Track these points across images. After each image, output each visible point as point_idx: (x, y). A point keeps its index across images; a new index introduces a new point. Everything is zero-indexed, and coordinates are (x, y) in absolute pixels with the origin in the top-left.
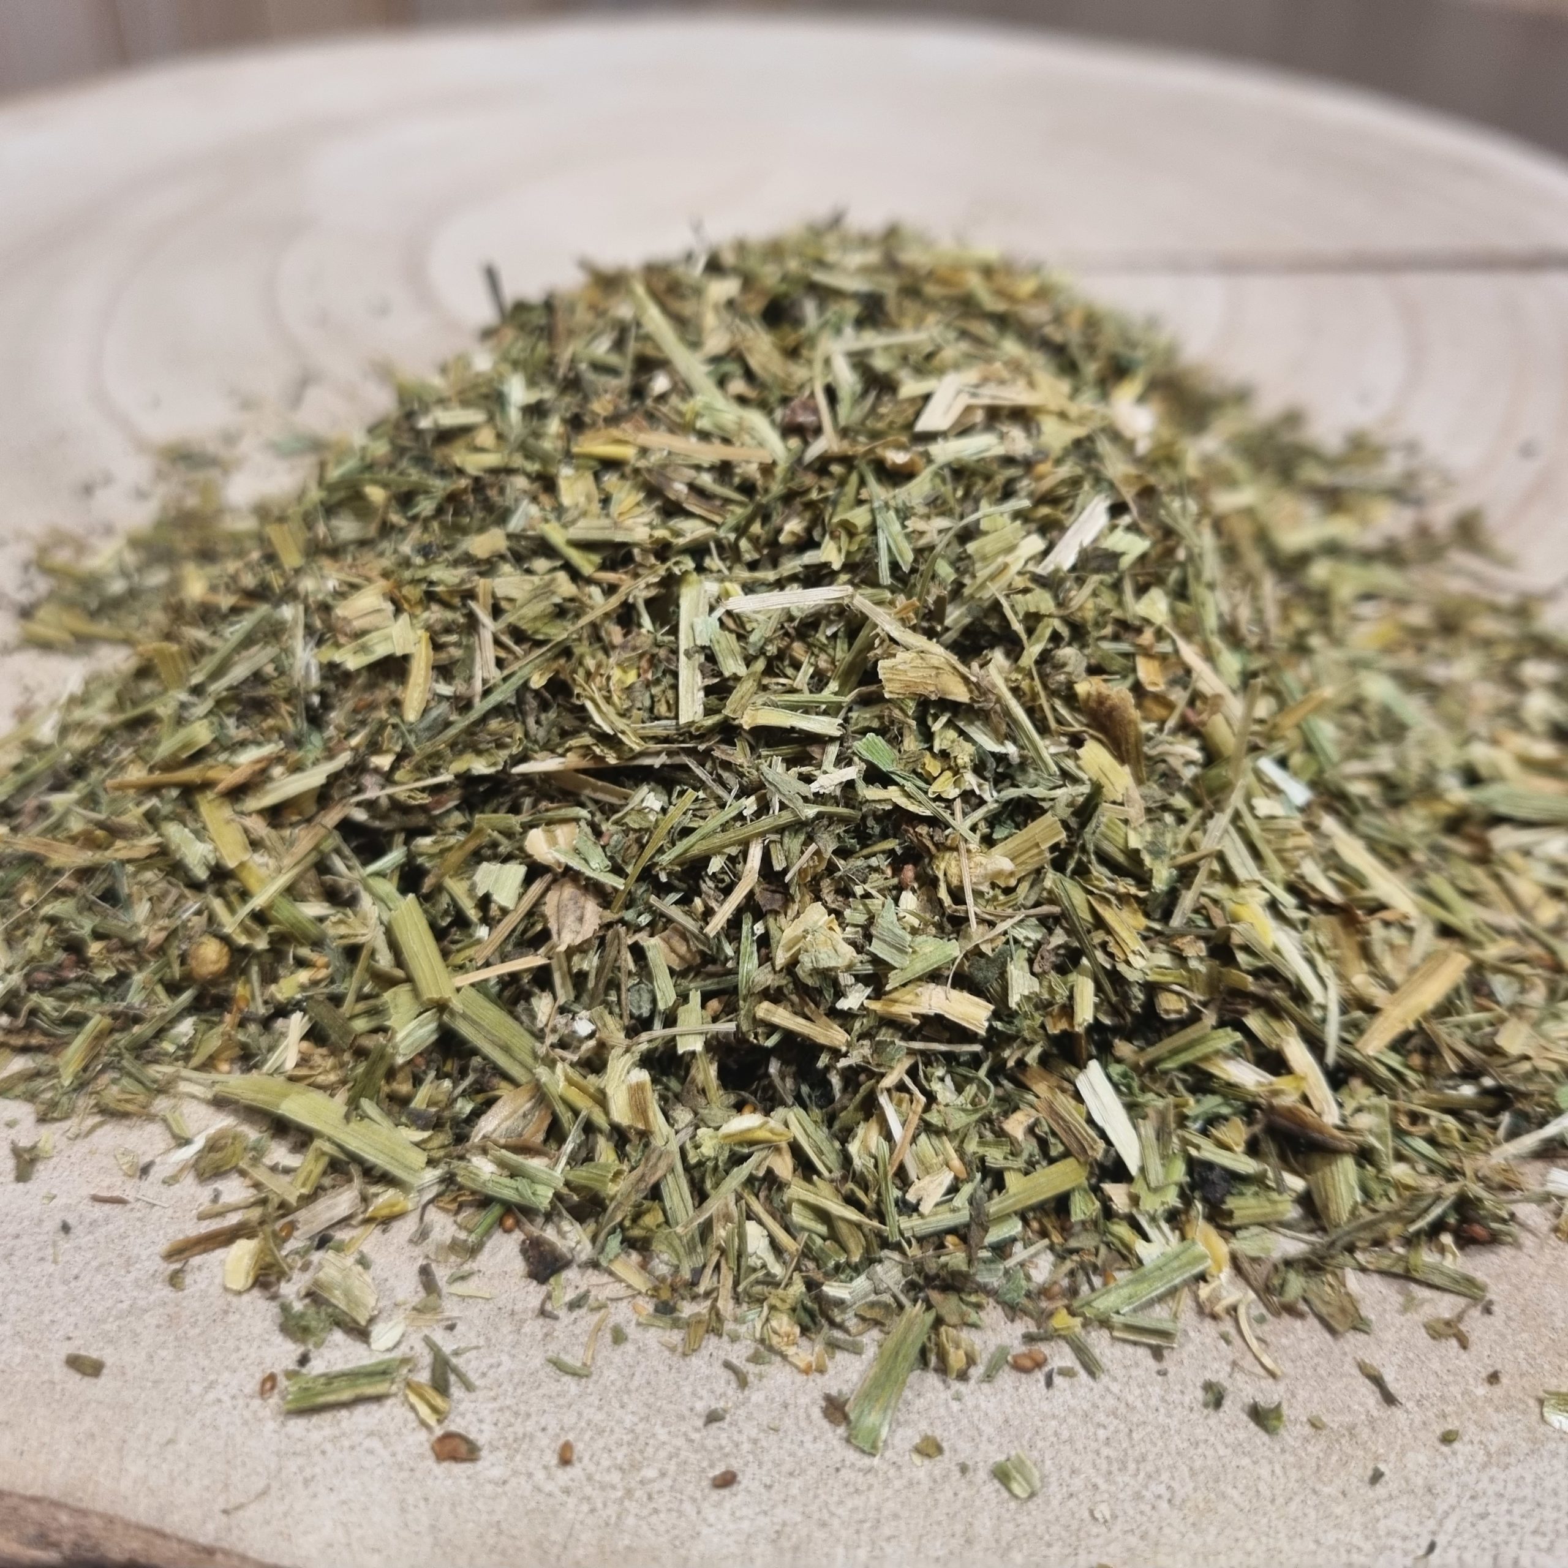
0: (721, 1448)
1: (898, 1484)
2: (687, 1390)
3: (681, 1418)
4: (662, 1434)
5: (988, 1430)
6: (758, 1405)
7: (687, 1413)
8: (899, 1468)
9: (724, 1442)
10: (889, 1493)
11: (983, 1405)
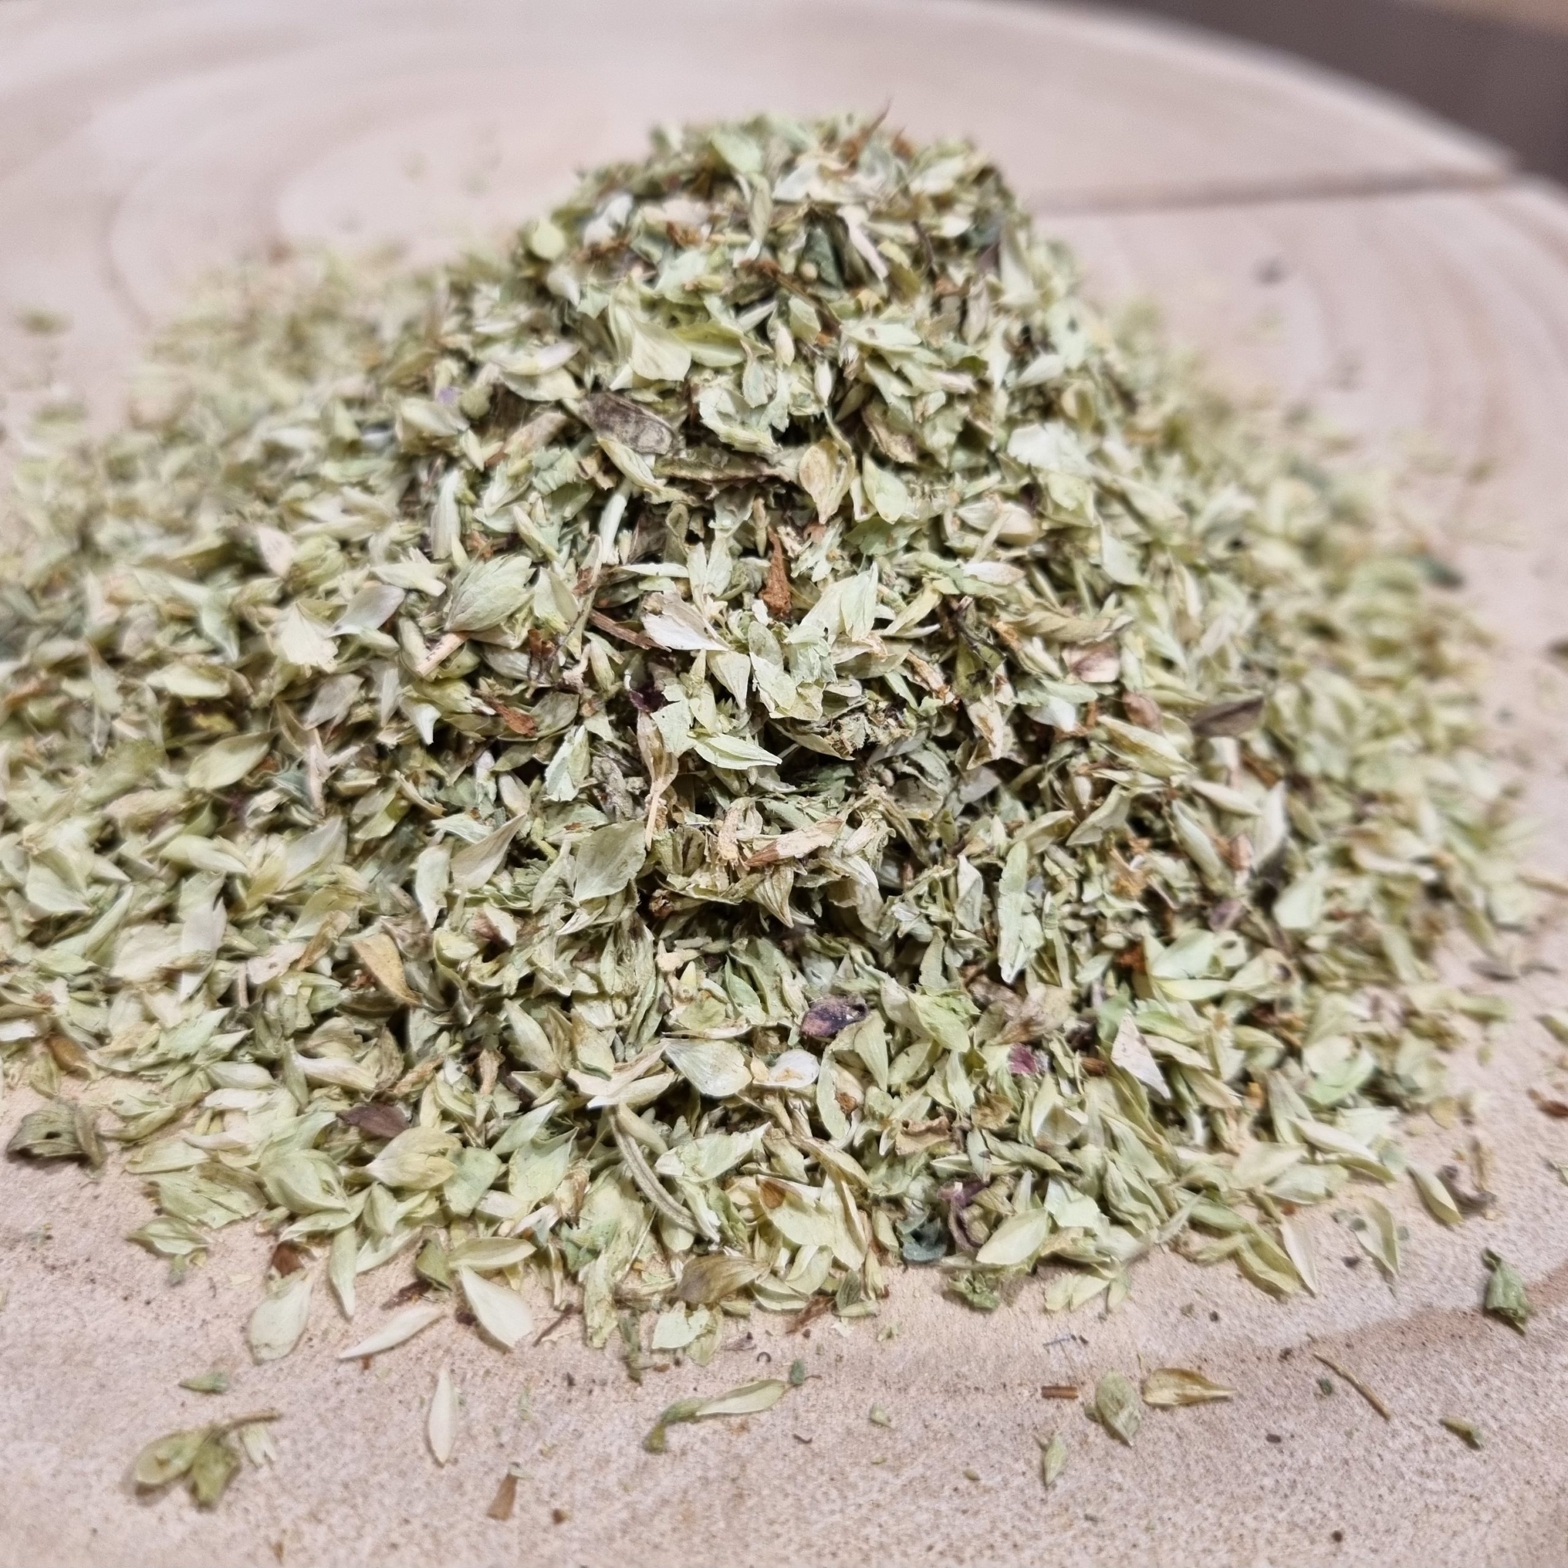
0: (1312, 1521)
1: (1485, 1517)
2: (1247, 1468)
3: (1258, 1499)
4: (1248, 1519)
5: (1536, 1442)
6: (1320, 1468)
7: (1259, 1492)
8: (1478, 1500)
9: (1311, 1515)
10: (1483, 1529)
11: (1519, 1417)
